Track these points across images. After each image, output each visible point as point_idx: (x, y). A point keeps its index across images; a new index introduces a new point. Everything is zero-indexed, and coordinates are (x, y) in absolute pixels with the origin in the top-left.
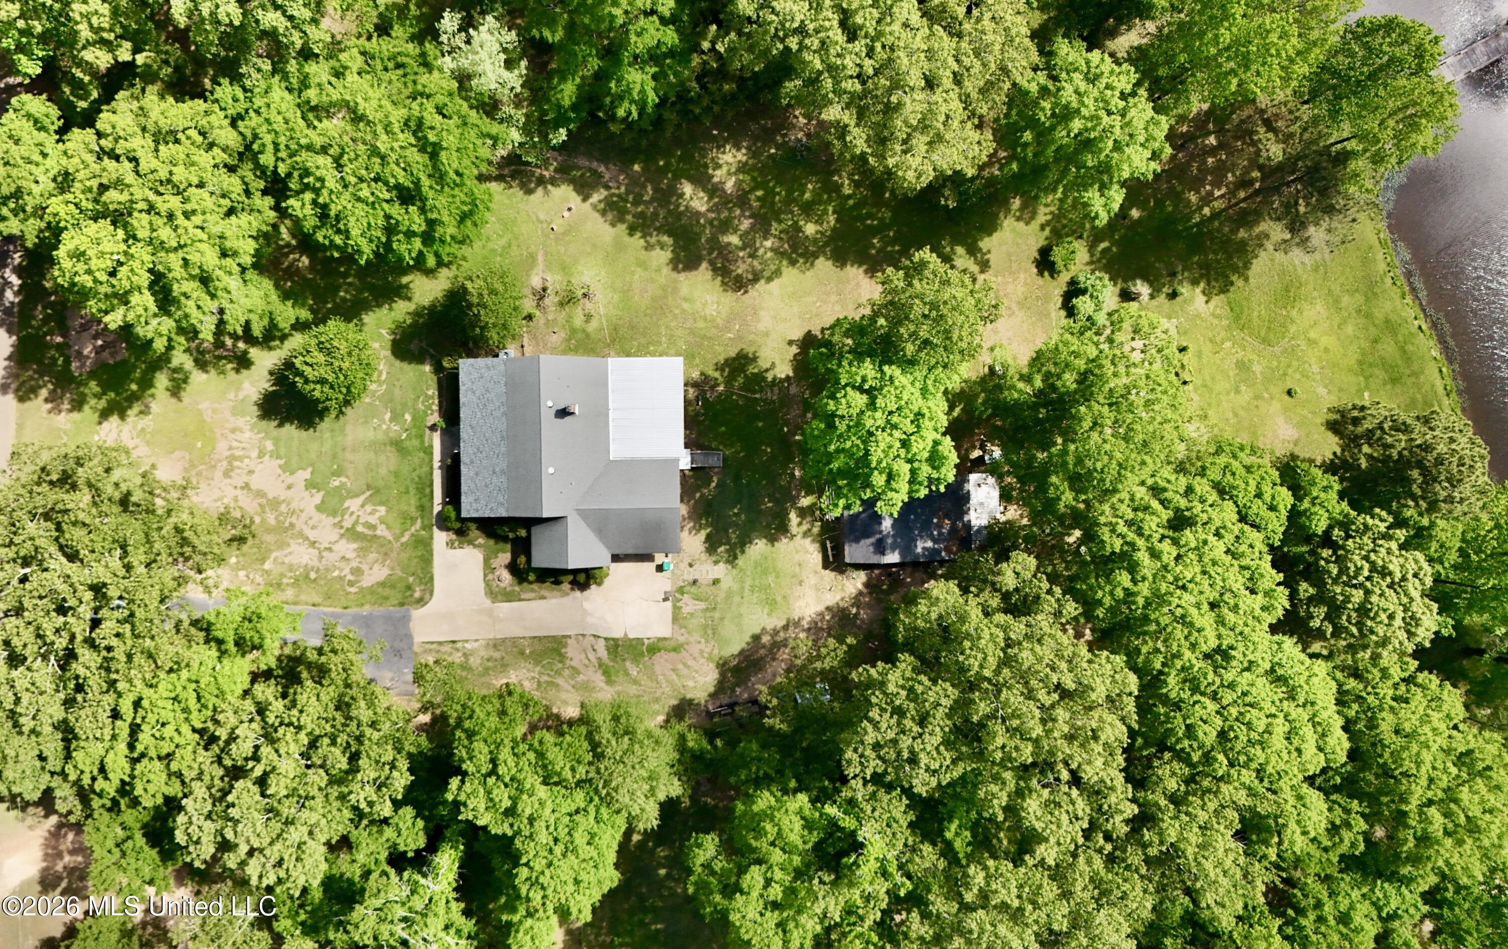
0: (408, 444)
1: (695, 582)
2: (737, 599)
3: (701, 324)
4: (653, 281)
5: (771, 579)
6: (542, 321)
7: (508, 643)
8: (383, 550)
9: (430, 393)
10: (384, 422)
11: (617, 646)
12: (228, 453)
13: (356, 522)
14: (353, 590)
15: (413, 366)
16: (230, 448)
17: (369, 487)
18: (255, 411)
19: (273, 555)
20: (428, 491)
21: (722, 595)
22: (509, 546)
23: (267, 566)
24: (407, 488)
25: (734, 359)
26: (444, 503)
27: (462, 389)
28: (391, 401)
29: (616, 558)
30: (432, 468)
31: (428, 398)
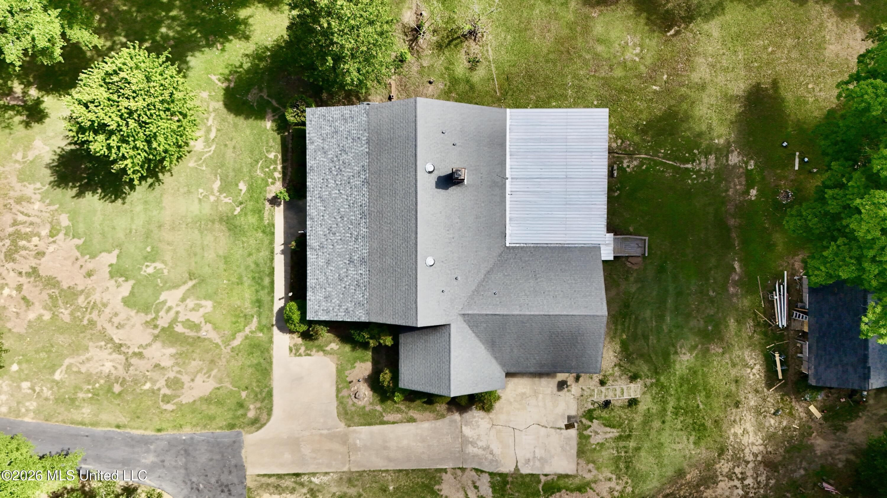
0: (242, 221)
1: (607, 404)
2: (656, 424)
3: (618, 73)
4: (556, 16)
5: (700, 399)
6: (415, 69)
7: (366, 477)
8: (209, 356)
9: (272, 156)
10: (212, 193)
11: (505, 483)
12: (11, 230)
13: (175, 320)
14: (169, 407)
15: (251, 121)
16: (15, 223)
17: (191, 276)
18: (48, 176)
19: (67, 362)
20: (266, 281)
21: (639, 419)
22: (369, 354)
23: (57, 376)
24: (240, 277)
25: (660, 119)
26: (288, 299)
27: (310, 148)
28: (222, 165)
29: (509, 375)
30: (272, 252)
31: (269, 162)
